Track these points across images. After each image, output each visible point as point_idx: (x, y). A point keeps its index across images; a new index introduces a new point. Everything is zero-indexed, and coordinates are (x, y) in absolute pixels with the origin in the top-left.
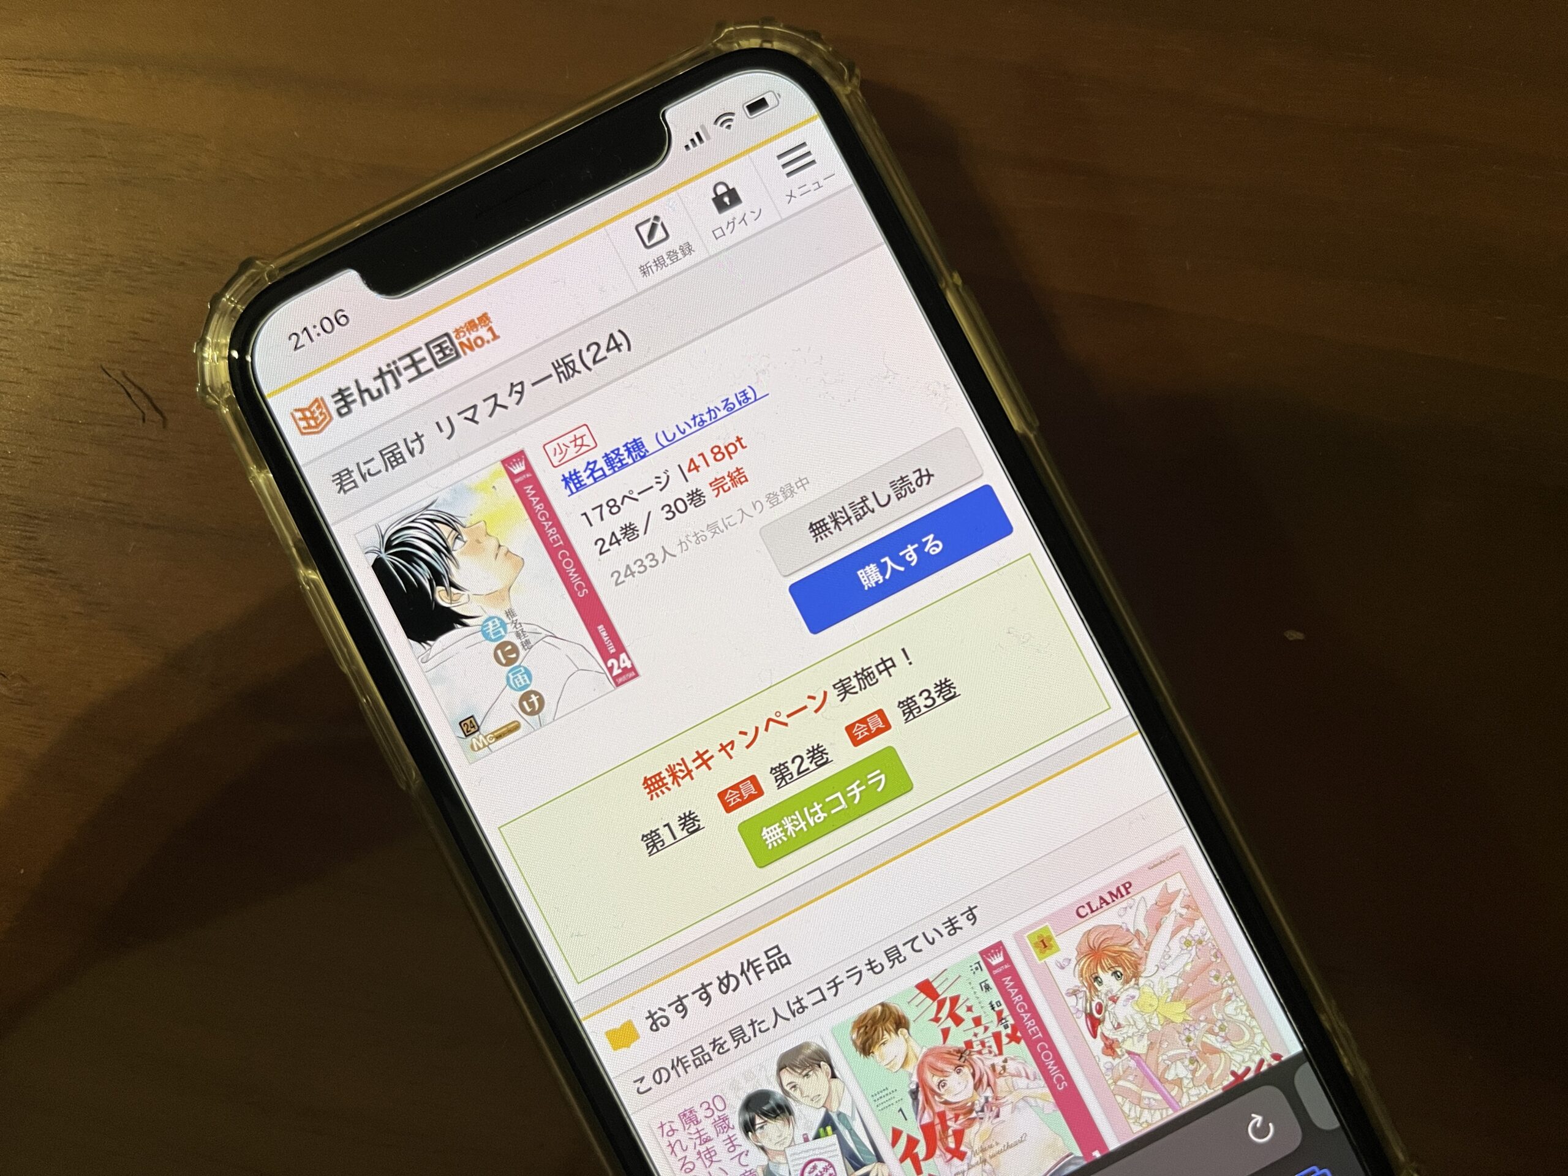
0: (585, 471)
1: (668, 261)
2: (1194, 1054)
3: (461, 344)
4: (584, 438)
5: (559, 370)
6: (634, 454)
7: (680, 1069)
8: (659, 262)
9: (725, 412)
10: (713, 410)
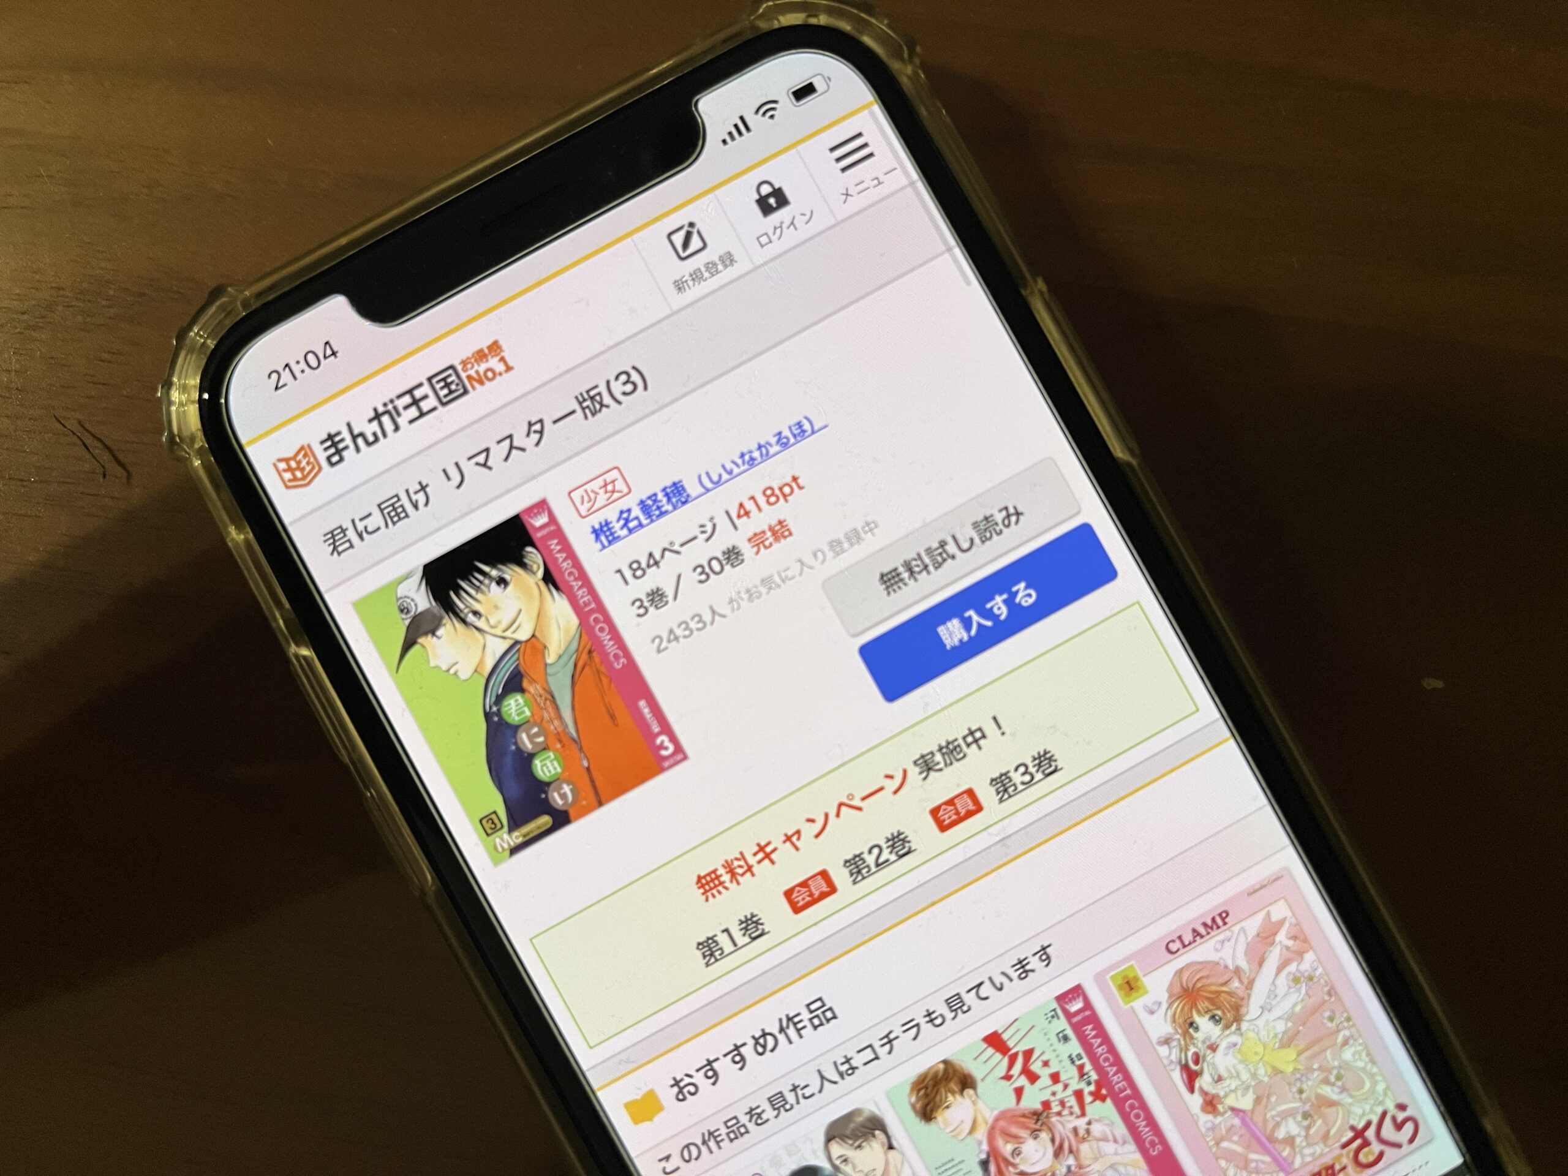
0: (618, 520)
1: (706, 275)
2: (1307, 1108)
3: (469, 377)
4: (616, 483)
5: (585, 404)
6: (674, 500)
7: (712, 1144)
8: (697, 276)
9: (777, 448)
10: (764, 446)
